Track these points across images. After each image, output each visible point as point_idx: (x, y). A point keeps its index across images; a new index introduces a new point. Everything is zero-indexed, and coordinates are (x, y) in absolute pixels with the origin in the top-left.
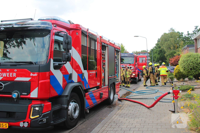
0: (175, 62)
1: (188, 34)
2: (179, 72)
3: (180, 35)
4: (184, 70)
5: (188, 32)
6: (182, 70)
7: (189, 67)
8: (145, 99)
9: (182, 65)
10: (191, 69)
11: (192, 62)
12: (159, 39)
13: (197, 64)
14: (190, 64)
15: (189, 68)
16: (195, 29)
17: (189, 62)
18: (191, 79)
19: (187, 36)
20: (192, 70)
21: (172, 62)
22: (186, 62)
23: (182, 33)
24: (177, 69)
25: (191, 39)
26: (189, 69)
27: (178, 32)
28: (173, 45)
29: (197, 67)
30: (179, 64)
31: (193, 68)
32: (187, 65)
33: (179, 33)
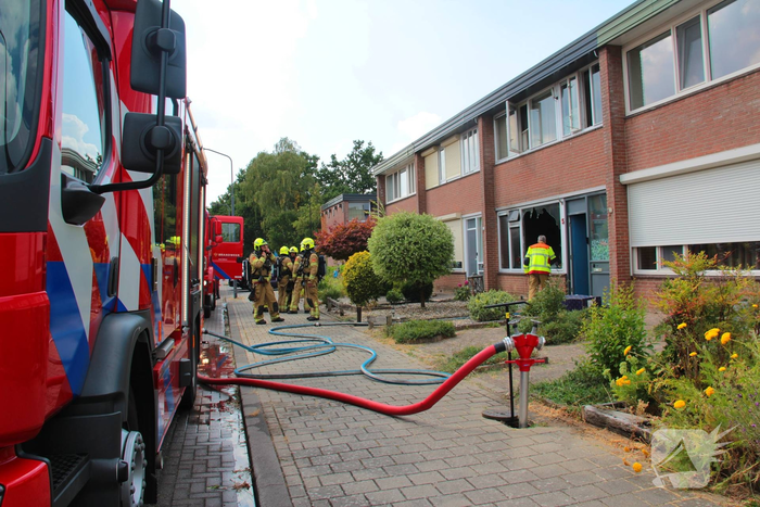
0: (334, 244)
1: (335, 164)
2: (361, 277)
3: (309, 163)
4: (388, 268)
5: (333, 157)
6: (378, 270)
7: (407, 259)
8: (323, 375)
9: (384, 251)
10: (412, 267)
11: (415, 244)
12: (242, 171)
13: (430, 251)
14: (408, 251)
15: (405, 262)
16: (356, 148)
17: (406, 242)
18: (397, 300)
19: (331, 169)
20: (415, 271)
21: (325, 244)
22: (397, 243)
23: (316, 159)
24: (353, 268)
25: (341, 178)
26: (403, 268)
27: (303, 154)
28: (288, 195)
29: (428, 259)
30: (369, 247)
31: (419, 262)
32: (399, 252)
33: (307, 158)
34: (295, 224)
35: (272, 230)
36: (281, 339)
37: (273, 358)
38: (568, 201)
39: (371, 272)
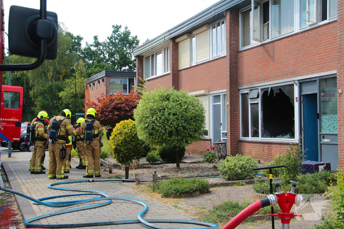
0: (102, 113)
1: (97, 44)
2: (126, 141)
4: (151, 134)
5: (96, 38)
6: (142, 136)
7: (167, 127)
9: (148, 120)
10: (171, 134)
11: (174, 115)
13: (186, 121)
14: (168, 121)
15: (165, 130)
16: (114, 32)
17: (166, 113)
18: (156, 160)
19: (93, 49)
20: (173, 137)
22: (159, 114)
23: (80, 39)
24: (120, 133)
25: (102, 56)
26: (164, 134)
27: (69, 34)
29: (184, 128)
31: (177, 130)
32: (160, 121)
33: (72, 37)
34: (61, 94)
35: (40, 98)
36: (62, 193)
37: (58, 210)
38: (301, 83)
39: (135, 137)
